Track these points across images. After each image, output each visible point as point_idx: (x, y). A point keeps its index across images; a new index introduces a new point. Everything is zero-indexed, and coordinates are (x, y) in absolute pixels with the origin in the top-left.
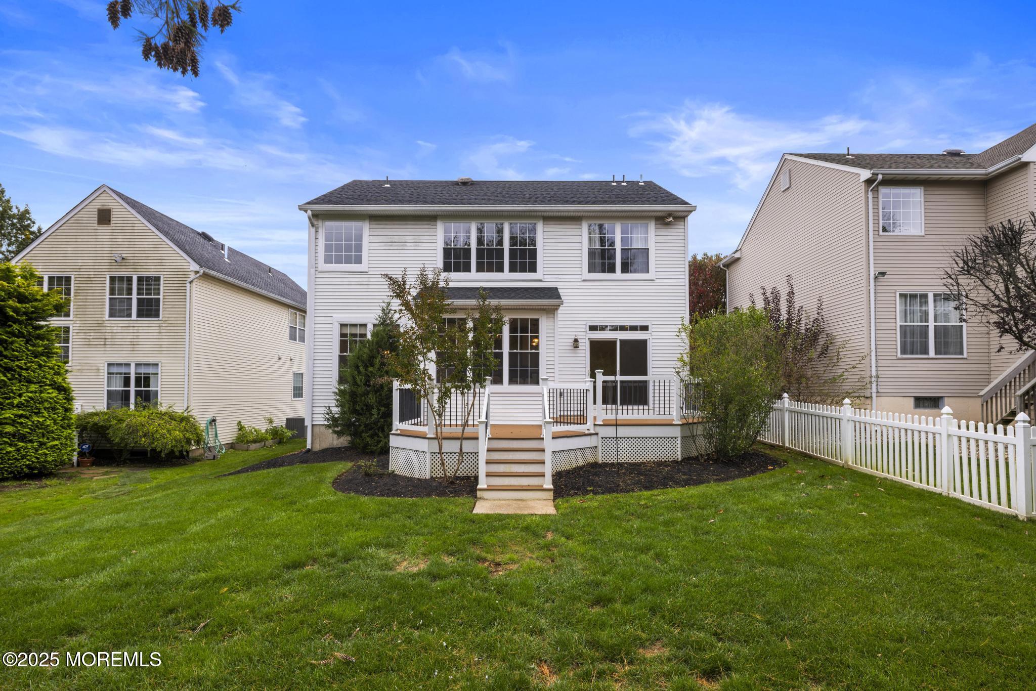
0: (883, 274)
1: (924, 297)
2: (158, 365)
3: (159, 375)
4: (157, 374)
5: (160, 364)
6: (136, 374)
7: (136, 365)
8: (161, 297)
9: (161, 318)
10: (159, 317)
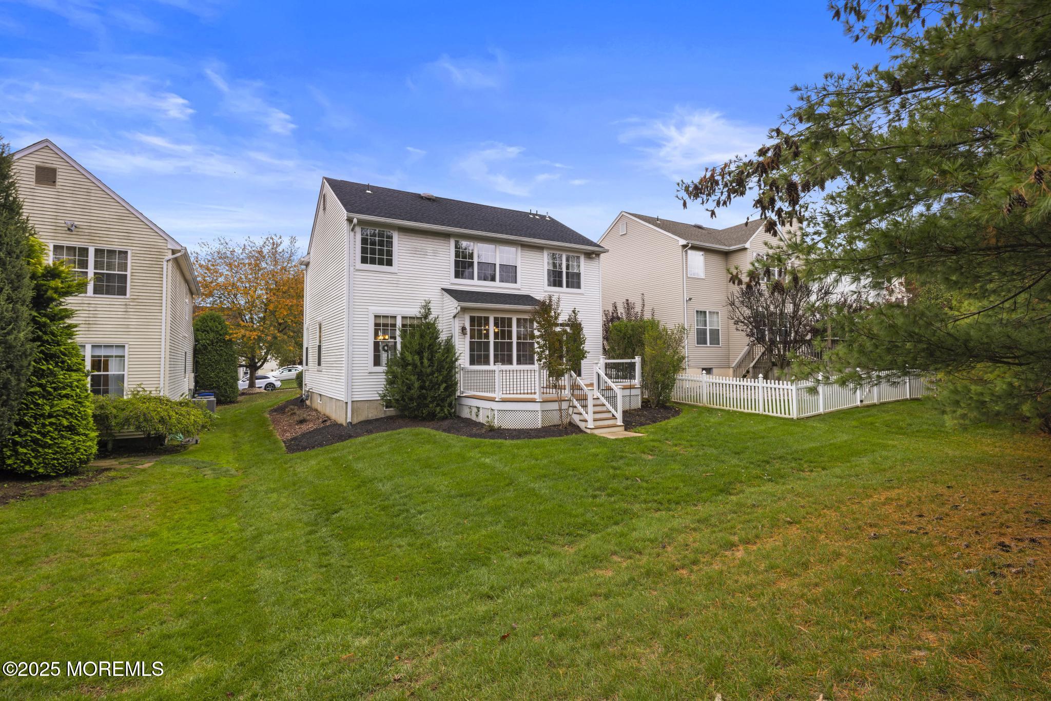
0: (690, 299)
1: (705, 312)
2: (124, 346)
3: (126, 358)
4: (124, 356)
5: (127, 346)
6: (93, 356)
7: (93, 346)
8: (128, 273)
9: (128, 296)
10: (125, 295)
